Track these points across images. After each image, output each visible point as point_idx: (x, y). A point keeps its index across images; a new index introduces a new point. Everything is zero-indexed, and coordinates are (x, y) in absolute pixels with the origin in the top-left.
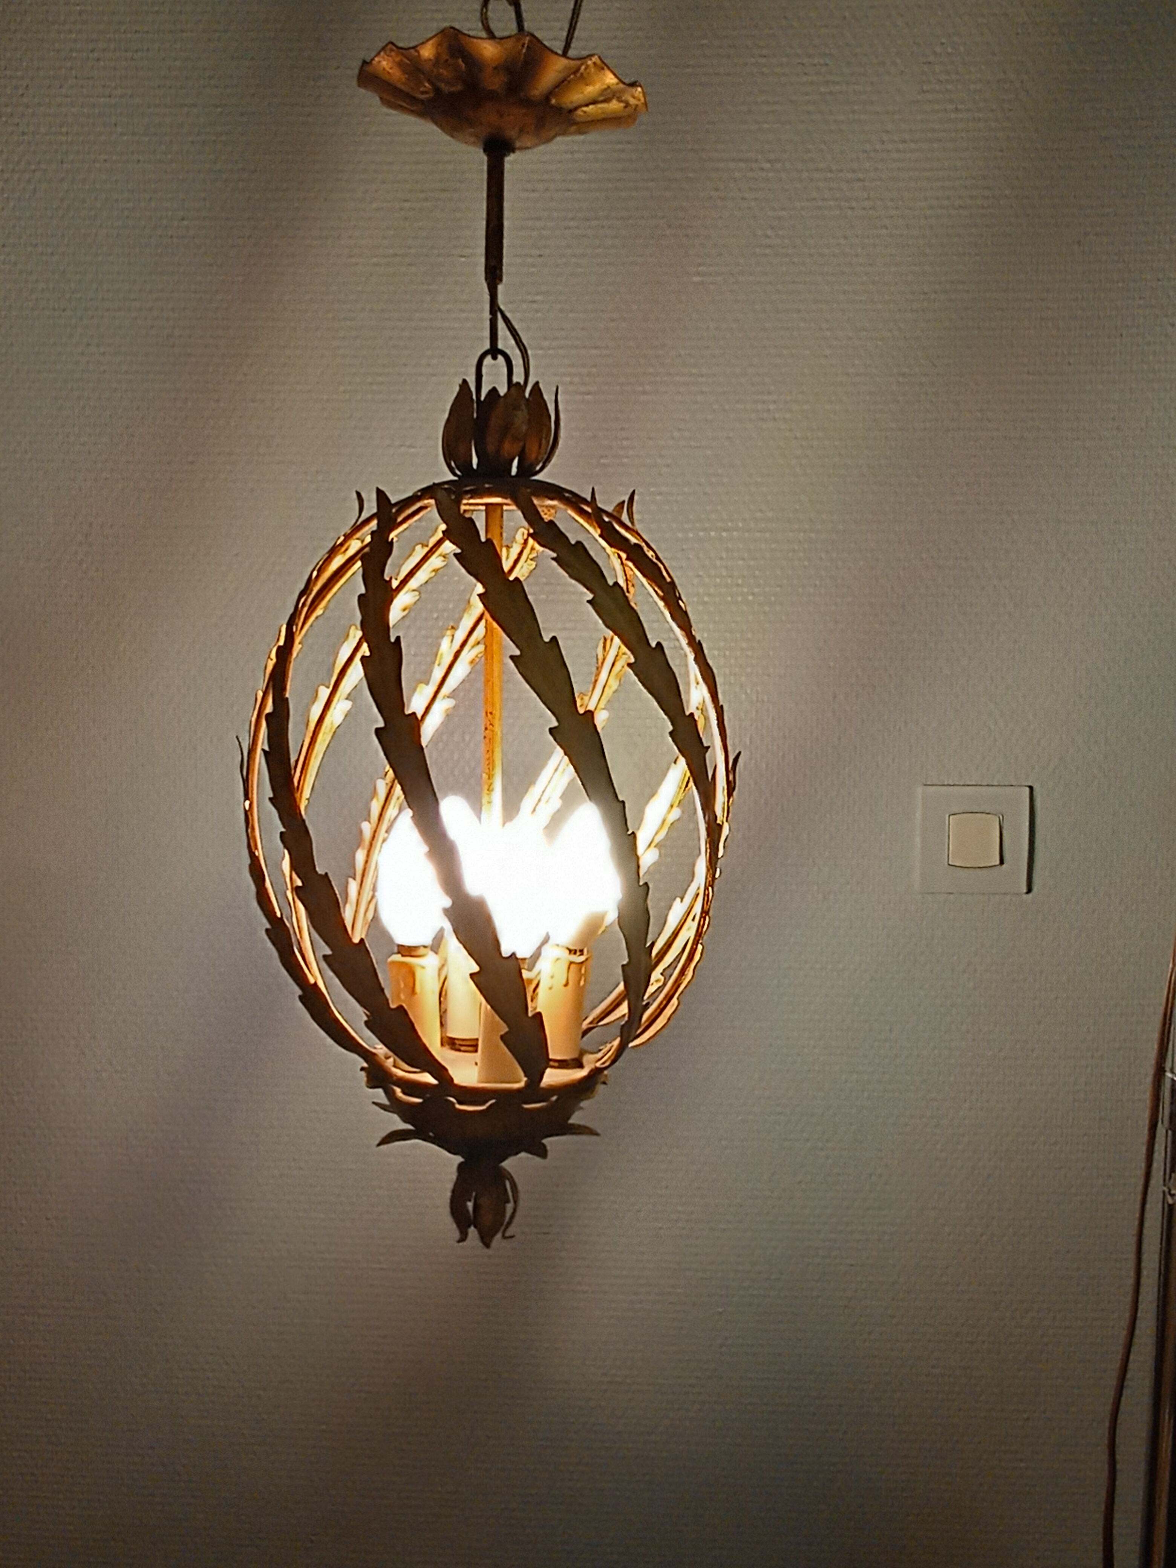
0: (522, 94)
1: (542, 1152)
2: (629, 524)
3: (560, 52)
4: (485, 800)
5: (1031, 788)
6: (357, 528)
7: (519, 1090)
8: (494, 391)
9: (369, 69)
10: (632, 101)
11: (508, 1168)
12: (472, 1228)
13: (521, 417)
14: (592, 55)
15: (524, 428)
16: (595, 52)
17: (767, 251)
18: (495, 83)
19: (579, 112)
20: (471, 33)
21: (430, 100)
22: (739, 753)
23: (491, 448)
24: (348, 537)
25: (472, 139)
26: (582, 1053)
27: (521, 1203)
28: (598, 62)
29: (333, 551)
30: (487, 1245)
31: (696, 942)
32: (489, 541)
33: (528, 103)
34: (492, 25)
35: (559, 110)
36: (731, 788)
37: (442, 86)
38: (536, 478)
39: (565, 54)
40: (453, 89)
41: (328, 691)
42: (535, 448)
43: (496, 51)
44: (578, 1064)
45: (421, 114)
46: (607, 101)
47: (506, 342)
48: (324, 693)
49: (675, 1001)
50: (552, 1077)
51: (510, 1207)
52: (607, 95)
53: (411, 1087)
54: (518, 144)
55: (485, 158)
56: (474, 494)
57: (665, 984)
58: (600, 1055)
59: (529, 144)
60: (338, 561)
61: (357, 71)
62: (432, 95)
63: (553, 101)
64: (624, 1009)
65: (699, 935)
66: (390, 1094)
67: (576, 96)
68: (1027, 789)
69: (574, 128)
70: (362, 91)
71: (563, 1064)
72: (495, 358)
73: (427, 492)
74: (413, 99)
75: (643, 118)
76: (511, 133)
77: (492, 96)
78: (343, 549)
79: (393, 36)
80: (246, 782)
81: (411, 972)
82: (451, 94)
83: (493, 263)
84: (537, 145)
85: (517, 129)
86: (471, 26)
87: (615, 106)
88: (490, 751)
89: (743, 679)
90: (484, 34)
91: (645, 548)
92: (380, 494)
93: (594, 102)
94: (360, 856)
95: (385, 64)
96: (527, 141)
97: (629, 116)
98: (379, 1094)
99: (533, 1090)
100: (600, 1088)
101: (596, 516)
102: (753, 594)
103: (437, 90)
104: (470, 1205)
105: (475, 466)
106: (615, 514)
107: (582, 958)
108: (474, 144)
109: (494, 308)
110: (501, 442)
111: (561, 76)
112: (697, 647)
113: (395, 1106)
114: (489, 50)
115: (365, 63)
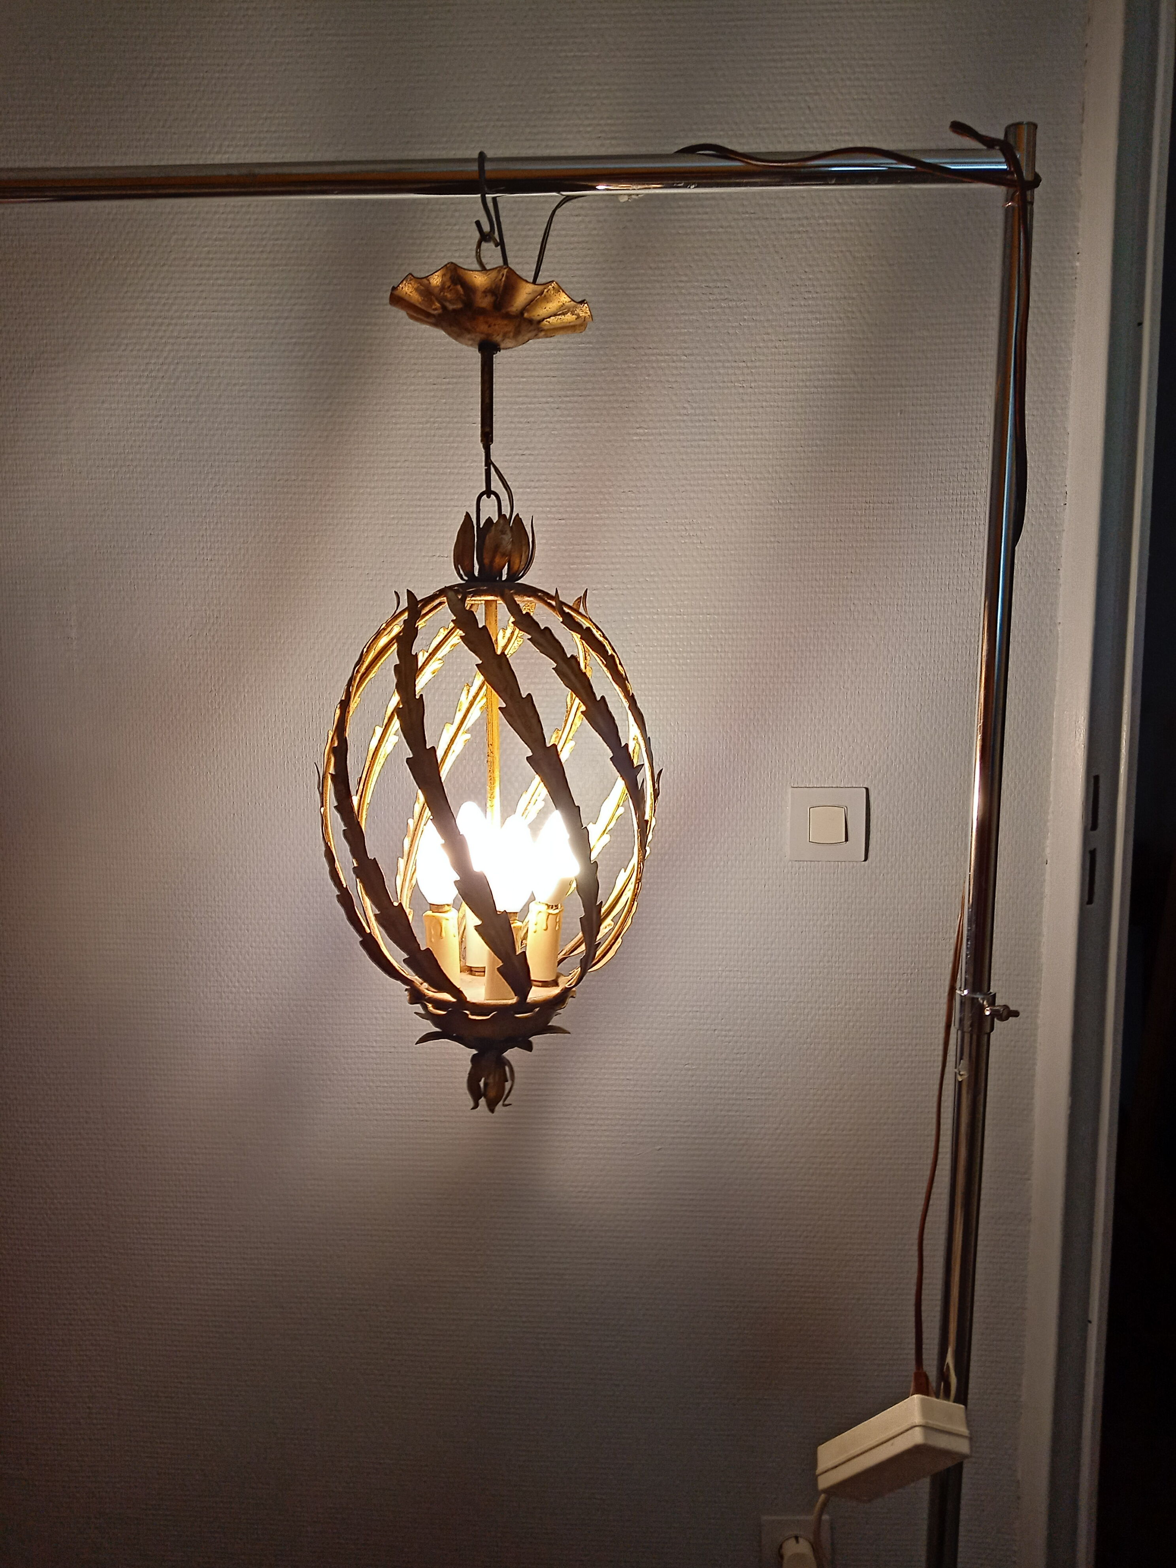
0: (504, 311)
1: (529, 1047)
2: (584, 613)
3: (531, 280)
4: (489, 804)
5: (867, 789)
6: (395, 617)
7: (512, 1005)
8: (489, 520)
9: (396, 293)
10: (582, 314)
11: (508, 1058)
12: (483, 1098)
13: (507, 538)
14: (552, 282)
15: (509, 547)
16: (556, 279)
17: (685, 418)
18: (484, 302)
19: (545, 322)
20: (465, 267)
21: (439, 315)
22: (661, 771)
23: (486, 561)
24: (388, 624)
25: (470, 342)
26: (558, 977)
27: (516, 1081)
28: (556, 286)
29: (378, 635)
30: (492, 1111)
31: (633, 900)
32: (485, 627)
33: (508, 316)
34: (484, 260)
35: (530, 321)
36: (656, 794)
37: (447, 304)
38: (519, 582)
39: (534, 282)
40: (455, 307)
41: (382, 729)
42: (517, 561)
43: (483, 279)
44: (555, 983)
45: (436, 325)
46: (564, 314)
47: (496, 485)
48: (379, 731)
49: (620, 940)
50: (536, 994)
51: (508, 1085)
52: (563, 310)
53: (438, 1004)
54: (502, 346)
55: (480, 355)
56: (475, 594)
57: (613, 929)
58: (570, 977)
59: (510, 345)
60: (383, 641)
61: (389, 294)
62: (440, 311)
63: (526, 315)
64: (583, 947)
65: (635, 895)
66: (425, 1007)
67: (541, 311)
68: (864, 790)
69: (543, 333)
70: (394, 308)
71: (545, 984)
72: (489, 497)
73: (442, 592)
74: (428, 315)
75: (590, 325)
76: (498, 339)
77: (482, 312)
78: (386, 633)
79: (411, 269)
80: (322, 794)
81: (439, 923)
82: (454, 310)
83: (487, 430)
84: (516, 346)
85: (501, 335)
86: (467, 262)
87: (569, 318)
88: (492, 771)
89: (669, 716)
90: (477, 267)
91: (594, 631)
92: (410, 594)
93: (555, 315)
94: (407, 842)
95: (408, 290)
96: (508, 343)
97: (581, 325)
98: (418, 1008)
99: (522, 1005)
100: (570, 1000)
101: (559, 607)
102: (676, 658)
103: (444, 308)
104: (482, 1084)
105: (476, 574)
106: (575, 607)
107: (557, 911)
108: (471, 345)
109: (488, 462)
110: (494, 557)
111: (530, 297)
112: (631, 699)
113: (429, 1016)
114: (480, 280)
115: (394, 289)
